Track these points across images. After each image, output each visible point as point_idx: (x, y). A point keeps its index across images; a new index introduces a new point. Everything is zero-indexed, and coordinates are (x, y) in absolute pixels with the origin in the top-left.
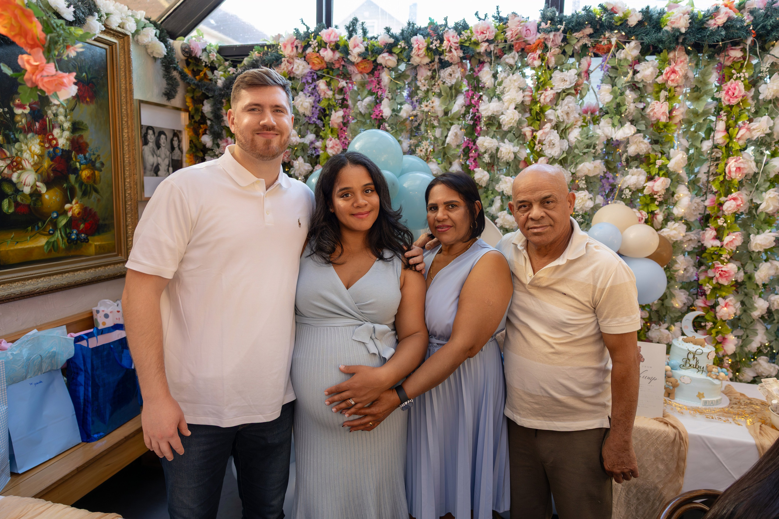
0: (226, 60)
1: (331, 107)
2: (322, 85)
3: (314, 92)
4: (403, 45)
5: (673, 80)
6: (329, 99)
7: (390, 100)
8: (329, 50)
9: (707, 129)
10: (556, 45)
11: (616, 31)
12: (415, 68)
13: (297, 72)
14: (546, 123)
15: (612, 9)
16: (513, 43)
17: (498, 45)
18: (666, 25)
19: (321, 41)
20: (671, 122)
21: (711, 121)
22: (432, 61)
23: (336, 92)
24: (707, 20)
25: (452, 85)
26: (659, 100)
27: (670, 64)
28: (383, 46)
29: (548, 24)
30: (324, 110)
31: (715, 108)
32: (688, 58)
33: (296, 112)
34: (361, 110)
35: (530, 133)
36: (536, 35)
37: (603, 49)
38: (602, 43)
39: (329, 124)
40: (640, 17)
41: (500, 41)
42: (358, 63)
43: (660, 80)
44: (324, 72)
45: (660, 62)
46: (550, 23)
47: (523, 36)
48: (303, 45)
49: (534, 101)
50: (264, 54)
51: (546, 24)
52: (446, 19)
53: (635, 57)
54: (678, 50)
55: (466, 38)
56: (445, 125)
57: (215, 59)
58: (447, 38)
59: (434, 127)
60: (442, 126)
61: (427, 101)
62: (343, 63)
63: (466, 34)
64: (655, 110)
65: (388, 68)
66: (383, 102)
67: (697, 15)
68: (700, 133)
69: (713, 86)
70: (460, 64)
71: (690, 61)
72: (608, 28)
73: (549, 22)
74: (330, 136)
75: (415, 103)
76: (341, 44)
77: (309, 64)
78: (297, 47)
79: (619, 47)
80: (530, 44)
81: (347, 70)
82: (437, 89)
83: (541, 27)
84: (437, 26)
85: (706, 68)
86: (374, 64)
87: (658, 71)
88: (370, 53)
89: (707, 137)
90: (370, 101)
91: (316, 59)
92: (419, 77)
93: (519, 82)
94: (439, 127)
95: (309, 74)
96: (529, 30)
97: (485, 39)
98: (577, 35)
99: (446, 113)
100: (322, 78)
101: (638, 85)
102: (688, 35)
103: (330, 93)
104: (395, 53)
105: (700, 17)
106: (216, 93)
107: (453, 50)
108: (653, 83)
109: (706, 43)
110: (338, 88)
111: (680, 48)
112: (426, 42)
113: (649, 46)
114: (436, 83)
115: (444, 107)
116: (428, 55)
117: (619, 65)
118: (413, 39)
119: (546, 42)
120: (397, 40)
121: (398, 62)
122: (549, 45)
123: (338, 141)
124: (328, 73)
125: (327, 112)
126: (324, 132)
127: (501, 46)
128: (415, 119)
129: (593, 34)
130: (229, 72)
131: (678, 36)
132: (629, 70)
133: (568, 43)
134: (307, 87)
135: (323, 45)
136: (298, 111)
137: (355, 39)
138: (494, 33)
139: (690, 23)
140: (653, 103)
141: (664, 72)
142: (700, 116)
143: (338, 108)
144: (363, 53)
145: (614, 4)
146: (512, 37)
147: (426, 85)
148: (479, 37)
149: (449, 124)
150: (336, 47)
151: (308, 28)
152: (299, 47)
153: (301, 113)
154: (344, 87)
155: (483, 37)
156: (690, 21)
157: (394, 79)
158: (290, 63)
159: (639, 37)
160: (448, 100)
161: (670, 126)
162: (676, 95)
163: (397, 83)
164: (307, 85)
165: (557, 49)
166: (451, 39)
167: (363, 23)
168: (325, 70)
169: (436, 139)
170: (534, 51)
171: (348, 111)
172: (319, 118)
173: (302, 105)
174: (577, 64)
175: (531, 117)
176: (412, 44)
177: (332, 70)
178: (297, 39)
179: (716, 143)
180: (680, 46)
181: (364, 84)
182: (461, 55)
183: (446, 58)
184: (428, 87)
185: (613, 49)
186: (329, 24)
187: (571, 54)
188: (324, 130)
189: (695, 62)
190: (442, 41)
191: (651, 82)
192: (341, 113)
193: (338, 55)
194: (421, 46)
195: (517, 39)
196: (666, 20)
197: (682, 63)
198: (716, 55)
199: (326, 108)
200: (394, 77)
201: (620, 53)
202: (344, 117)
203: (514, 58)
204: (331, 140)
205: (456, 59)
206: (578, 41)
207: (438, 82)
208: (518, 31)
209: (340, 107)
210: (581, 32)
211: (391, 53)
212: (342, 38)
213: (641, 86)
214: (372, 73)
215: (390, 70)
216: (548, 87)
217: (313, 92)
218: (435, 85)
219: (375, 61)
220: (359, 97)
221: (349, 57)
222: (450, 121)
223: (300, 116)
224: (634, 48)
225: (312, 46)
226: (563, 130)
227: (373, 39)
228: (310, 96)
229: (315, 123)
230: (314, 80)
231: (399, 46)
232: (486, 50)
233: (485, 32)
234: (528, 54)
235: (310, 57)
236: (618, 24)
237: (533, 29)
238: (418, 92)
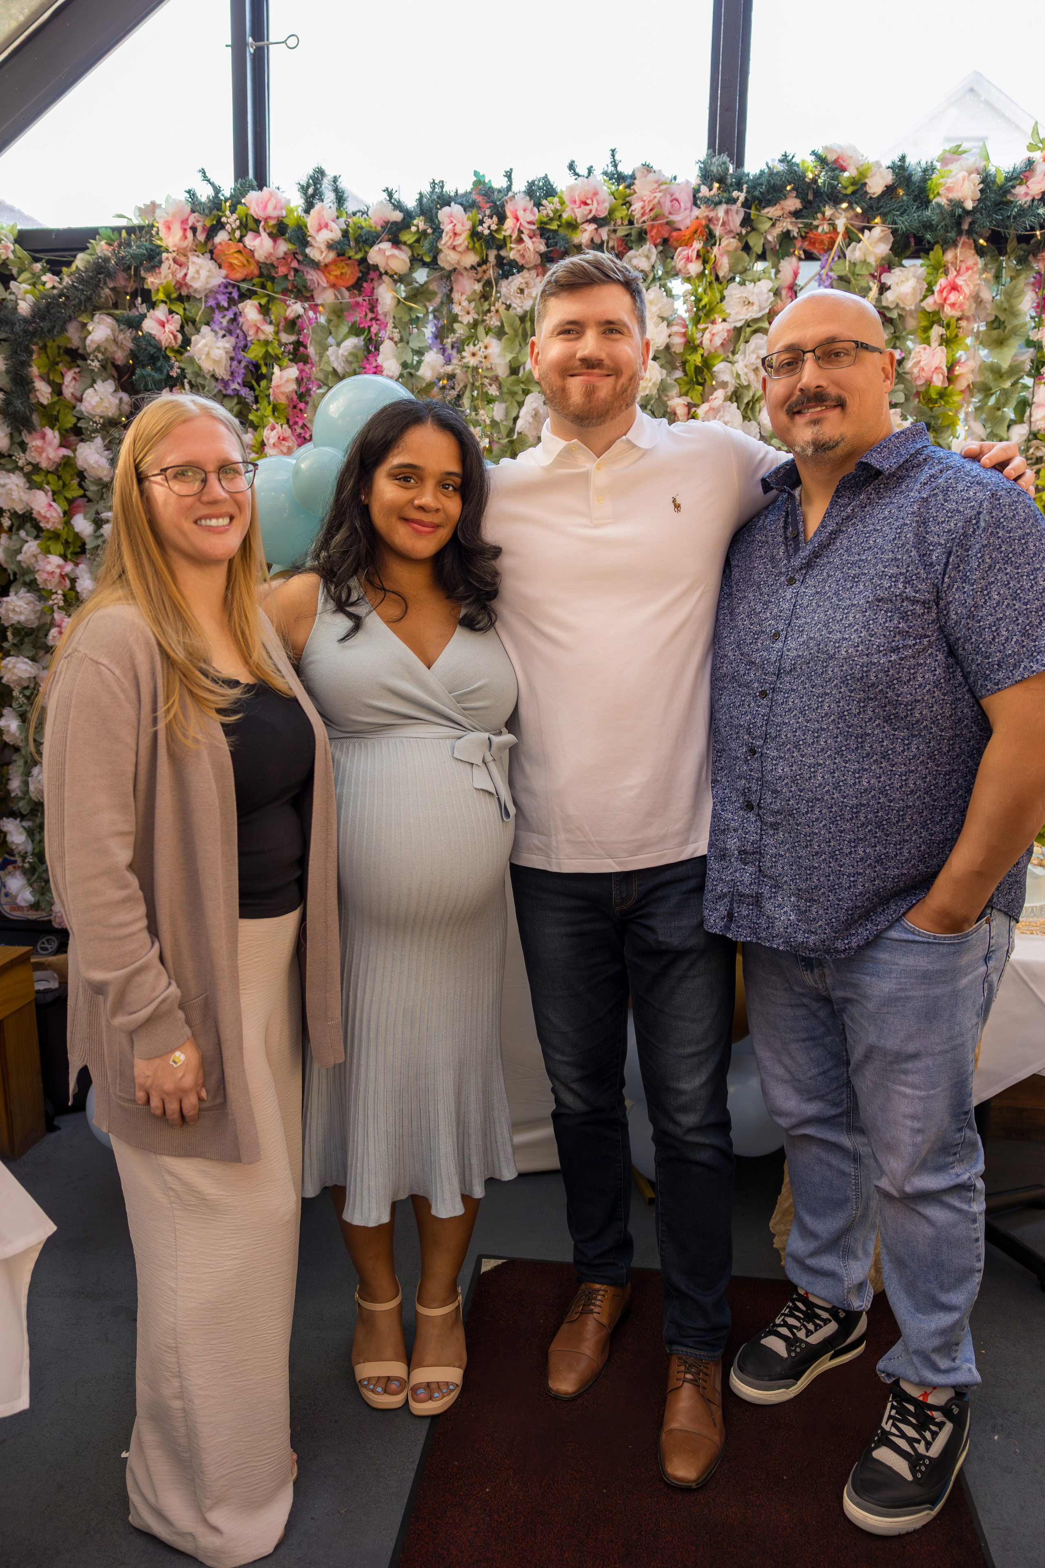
0: (36, 260)
1: (271, 359)
2: (250, 310)
3: (234, 327)
4: (422, 226)
5: (953, 305)
6: (267, 343)
7: (396, 343)
8: (264, 235)
9: (1018, 403)
10: (731, 231)
11: (845, 205)
12: (449, 276)
13: (196, 285)
14: (714, 389)
15: (836, 161)
16: (645, 226)
17: (615, 231)
18: (938, 194)
19: (247, 215)
20: (951, 387)
21: (1025, 387)
22: (484, 261)
23: (281, 327)
24: (1014, 187)
25: (526, 312)
26: (929, 344)
27: (946, 272)
28: (379, 228)
29: (715, 190)
30: (257, 366)
31: (1032, 361)
32: (981, 262)
33: (197, 369)
34: (335, 365)
35: (685, 410)
36: (691, 211)
37: (822, 242)
38: (820, 230)
39: (268, 396)
40: (888, 178)
41: (619, 221)
42: (326, 266)
43: (929, 304)
44: (254, 285)
45: (930, 271)
46: (719, 188)
47: (666, 213)
48: (208, 225)
49: (691, 346)
50: (120, 246)
51: (711, 190)
52: (509, 175)
53: (883, 259)
54: (960, 245)
55: (551, 215)
56: (513, 394)
57: (11, 256)
58: (512, 212)
59: (490, 401)
60: (506, 397)
61: (475, 345)
62: (295, 264)
63: (550, 206)
64: (922, 364)
65: (391, 276)
66: (382, 348)
67: (995, 177)
68: (1005, 409)
69: (1028, 319)
70: (540, 270)
71: (985, 269)
72: (830, 199)
73: (716, 185)
74: (271, 420)
75: (449, 351)
76: (290, 222)
77: (220, 267)
78: (194, 229)
79: (851, 237)
80: (680, 230)
81: (305, 280)
82: (494, 319)
83: (700, 195)
84: (491, 188)
85: (1014, 282)
86: (361, 268)
87: (926, 286)
88: (352, 243)
89: (1020, 420)
90: (355, 347)
91: (236, 255)
92: (456, 296)
93: (659, 305)
94: (501, 399)
95: (222, 289)
96: (677, 200)
97: (590, 217)
98: (772, 211)
99: (514, 370)
100: (250, 298)
101: (888, 315)
102: (978, 215)
103: (269, 329)
104: (405, 243)
105: (1000, 180)
106: (17, 328)
107: (525, 237)
108: (916, 310)
109: (1012, 232)
110: (286, 319)
111: (964, 243)
112: (469, 219)
113: (908, 237)
114: (493, 308)
115: (509, 357)
116: (474, 248)
117: (853, 274)
118: (443, 214)
119: (711, 226)
120: (408, 216)
121: (412, 264)
122: (718, 231)
123: (289, 431)
124: (263, 287)
125: (264, 370)
126: (259, 413)
127: (622, 232)
128: (451, 383)
129: (801, 210)
130: (44, 284)
131: (960, 216)
132: (871, 284)
133: (753, 229)
134: (217, 316)
135: (251, 224)
136: (200, 368)
137: (319, 213)
138: (607, 205)
139: (981, 191)
140: (917, 350)
141: (936, 288)
142: (1005, 377)
143: (285, 362)
144: (339, 242)
145: (839, 151)
146: (643, 215)
147: (472, 312)
148: (576, 210)
149: (520, 392)
150: (280, 230)
151: (217, 190)
152: (199, 229)
153: (206, 371)
154: (299, 316)
155: (586, 212)
156: (981, 186)
157: (404, 299)
158: (181, 265)
159: (889, 219)
160: (517, 343)
161: (950, 395)
162: (960, 335)
163: (411, 309)
164: (217, 312)
165: (732, 240)
166: (520, 214)
167: (335, 180)
168: (256, 280)
169: (494, 424)
170: (688, 244)
171: (307, 368)
172: (246, 384)
173: (208, 354)
174: (773, 271)
175: (685, 378)
176: (439, 223)
177: (272, 279)
178: (193, 211)
179: (1034, 429)
180: (964, 238)
181: (342, 311)
182: (543, 248)
183: (512, 255)
184: (476, 317)
185: (839, 240)
186: (261, 181)
187: (760, 253)
188: (257, 410)
189: (993, 271)
190: (502, 218)
191: (913, 307)
192: (293, 372)
193: (283, 247)
194: (458, 229)
195: (654, 219)
196: (937, 185)
197: (970, 272)
198: (1031, 258)
199: (262, 362)
200: (404, 295)
201: (854, 249)
202: (299, 381)
203: (648, 257)
204: (273, 429)
205: (533, 259)
206: (773, 225)
207: (497, 305)
208: (656, 201)
209: (290, 360)
210: (778, 206)
211: (396, 243)
212: (291, 211)
213: (894, 315)
214: (357, 286)
215: (396, 282)
216: (716, 315)
217: (231, 327)
218: (489, 311)
219: (364, 260)
220: (331, 340)
221: (308, 250)
222: (522, 386)
223: (204, 378)
224: (881, 240)
225: (228, 227)
226: (748, 404)
227: (359, 214)
228: (224, 336)
229: (237, 394)
230: (232, 302)
231: (414, 229)
232: (592, 240)
233: (589, 201)
234: (676, 249)
235: (223, 251)
236: (849, 191)
237: (685, 199)
238: (456, 326)
